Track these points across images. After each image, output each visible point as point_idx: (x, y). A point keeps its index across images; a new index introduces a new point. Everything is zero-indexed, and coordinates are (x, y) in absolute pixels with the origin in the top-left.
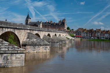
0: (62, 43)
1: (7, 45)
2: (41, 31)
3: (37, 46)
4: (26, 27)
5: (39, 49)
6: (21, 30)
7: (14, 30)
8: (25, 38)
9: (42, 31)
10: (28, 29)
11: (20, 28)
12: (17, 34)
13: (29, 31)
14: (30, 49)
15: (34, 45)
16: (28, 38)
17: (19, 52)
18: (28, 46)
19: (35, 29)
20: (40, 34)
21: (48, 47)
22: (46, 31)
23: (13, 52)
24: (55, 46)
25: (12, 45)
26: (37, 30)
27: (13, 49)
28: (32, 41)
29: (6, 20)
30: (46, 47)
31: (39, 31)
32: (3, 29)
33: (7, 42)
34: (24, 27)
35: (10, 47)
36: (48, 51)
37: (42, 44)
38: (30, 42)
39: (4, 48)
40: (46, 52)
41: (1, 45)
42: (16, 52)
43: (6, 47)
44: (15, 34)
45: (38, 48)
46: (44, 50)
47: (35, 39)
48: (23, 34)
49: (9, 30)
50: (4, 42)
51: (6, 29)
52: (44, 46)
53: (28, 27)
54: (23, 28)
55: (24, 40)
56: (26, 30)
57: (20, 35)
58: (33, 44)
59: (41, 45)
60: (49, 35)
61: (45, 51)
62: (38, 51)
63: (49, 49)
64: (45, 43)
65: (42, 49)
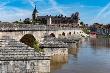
0: (78, 42)
1: (33, 51)
2: (56, 30)
3: (54, 48)
4: (42, 28)
5: (57, 52)
6: (38, 32)
7: (32, 32)
8: (42, 40)
9: (58, 30)
10: (45, 29)
11: (37, 29)
12: (34, 36)
13: (45, 31)
14: (48, 52)
15: (52, 47)
16: (45, 40)
17: (45, 58)
18: (46, 49)
19: (51, 29)
20: (55, 34)
21: (67, 49)
22: (61, 29)
23: (40, 58)
24: (71, 47)
25: (38, 51)
26: (53, 30)
27: (40, 55)
28: (49, 43)
29: (20, 20)
30: (64, 50)
31: (54, 30)
32: (23, 32)
33: (32, 48)
34: (41, 28)
35: (36, 53)
36: (67, 53)
38: (47, 44)
39: (30, 54)
40: (65, 54)
41: (27, 51)
42: (42, 58)
43: (32, 53)
44: (33, 36)
45: (56, 50)
47: (53, 40)
48: (40, 35)
49: (28, 32)
50: (30, 48)
51: (26, 32)
52: (62, 48)
53: (45, 27)
54: (39, 29)
55: (41, 42)
56: (42, 31)
57: (37, 36)
58: (50, 46)
59: (59, 47)
60: (64, 34)
61: (63, 53)
62: (56, 54)
63: (67, 51)
64: (63, 44)
65: (60, 52)
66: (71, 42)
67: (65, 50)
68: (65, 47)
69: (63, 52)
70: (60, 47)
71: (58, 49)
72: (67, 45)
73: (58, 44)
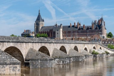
2: (23, 42)
5: (5, 70)
9: (26, 42)
19: (7, 40)
30: (14, 67)
36: (18, 72)
37: (8, 62)
40: (15, 74)
45: (2, 68)
46: (11, 71)
52: (11, 65)
59: (6, 64)
62: (2, 73)
63: (19, 70)
64: (13, 60)
65: (9, 70)
66: (46, 60)
67: (16, 67)
68: (15, 64)
69: (13, 70)
70: (8, 63)
71: (5, 66)
72: (19, 61)
73: (5, 59)
